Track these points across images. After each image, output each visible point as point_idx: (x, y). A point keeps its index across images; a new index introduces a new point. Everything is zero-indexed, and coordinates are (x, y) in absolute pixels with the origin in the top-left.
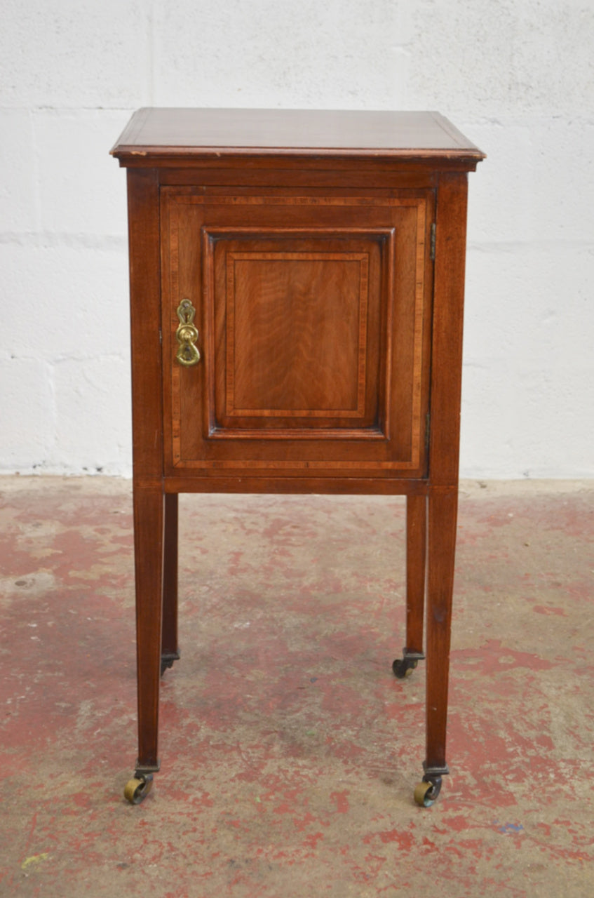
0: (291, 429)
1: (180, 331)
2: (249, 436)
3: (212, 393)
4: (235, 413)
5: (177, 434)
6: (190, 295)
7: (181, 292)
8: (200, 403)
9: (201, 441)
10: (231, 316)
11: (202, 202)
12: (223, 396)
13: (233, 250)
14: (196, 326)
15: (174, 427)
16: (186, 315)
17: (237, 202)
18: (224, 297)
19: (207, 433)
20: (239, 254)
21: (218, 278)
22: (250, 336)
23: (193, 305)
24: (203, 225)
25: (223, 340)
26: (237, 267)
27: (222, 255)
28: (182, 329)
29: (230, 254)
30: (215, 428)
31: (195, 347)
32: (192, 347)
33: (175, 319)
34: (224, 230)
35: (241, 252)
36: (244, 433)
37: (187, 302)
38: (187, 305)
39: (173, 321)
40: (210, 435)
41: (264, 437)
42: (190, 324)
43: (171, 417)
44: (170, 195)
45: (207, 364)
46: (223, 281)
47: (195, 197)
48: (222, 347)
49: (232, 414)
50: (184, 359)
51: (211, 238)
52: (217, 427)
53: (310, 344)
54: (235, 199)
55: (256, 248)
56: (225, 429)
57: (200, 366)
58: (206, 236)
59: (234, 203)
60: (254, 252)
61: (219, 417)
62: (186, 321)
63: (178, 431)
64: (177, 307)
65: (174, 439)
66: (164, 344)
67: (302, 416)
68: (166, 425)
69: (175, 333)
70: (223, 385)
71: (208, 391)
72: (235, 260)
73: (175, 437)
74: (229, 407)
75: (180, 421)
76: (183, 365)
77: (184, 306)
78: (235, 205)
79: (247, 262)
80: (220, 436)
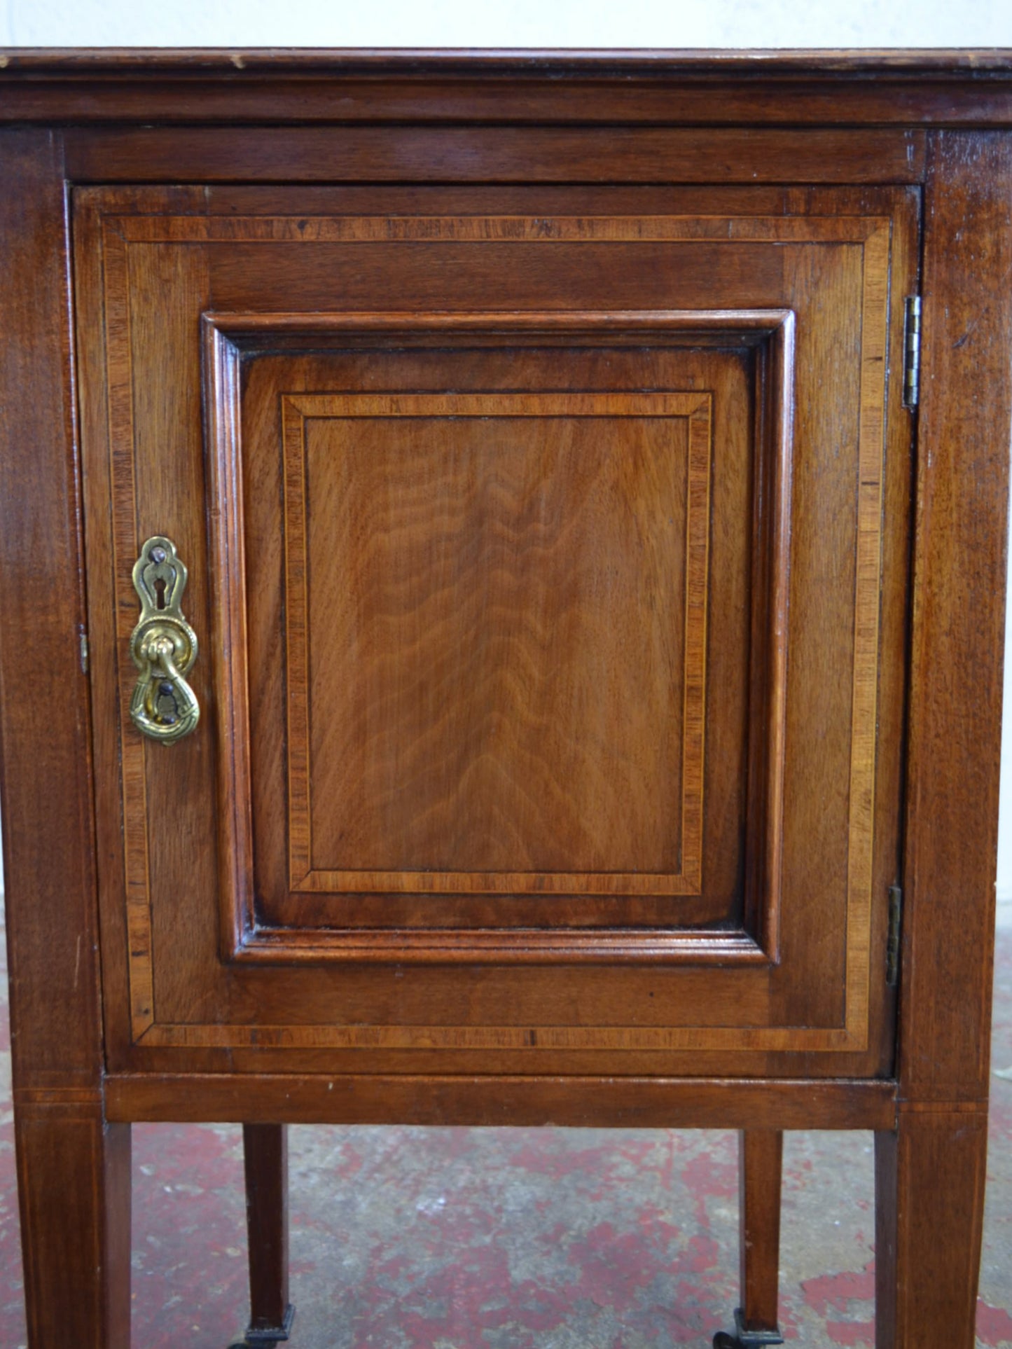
0: (483, 931)
1: (141, 633)
2: (354, 954)
3: (242, 822)
4: (314, 883)
5: (140, 948)
6: (170, 524)
7: (143, 514)
8: (207, 851)
9: (215, 965)
10: (298, 590)
11: (203, 236)
12: (279, 830)
13: (299, 387)
14: (188, 620)
15: (130, 926)
16: (160, 584)
17: (309, 234)
18: (276, 535)
19: (231, 945)
20: (319, 398)
21: (256, 475)
22: (356, 647)
23: (178, 555)
24: (206, 308)
25: (276, 664)
26: (314, 438)
27: (268, 401)
28: (146, 627)
29: (292, 399)
30: (257, 928)
31: (181, 682)
32: (173, 681)
33: (127, 598)
34: (267, 320)
35: (323, 392)
36: (341, 943)
37: (160, 545)
38: (160, 553)
39: (122, 604)
40: (237, 951)
41: (401, 954)
42: (169, 613)
43: (124, 898)
44: (103, 216)
45: (225, 733)
46: (271, 482)
47: (179, 222)
48: (274, 684)
49: (306, 885)
50: (154, 719)
51: (232, 350)
52: (262, 922)
53: (536, 673)
54: (302, 226)
55: (369, 380)
56: (285, 930)
57: (205, 738)
58: (216, 339)
59: (299, 237)
60: (363, 392)
61: (267, 895)
62: (161, 604)
63: (145, 936)
64: (133, 562)
65: (134, 962)
66: (98, 675)
67: (517, 890)
68: (110, 921)
69: (128, 639)
70: (278, 797)
71: (230, 815)
72: (307, 418)
73: (136, 954)
74: (297, 866)
75: (151, 907)
76: (155, 740)
77: (151, 558)
78: (304, 244)
79: (345, 423)
80: (267, 952)
